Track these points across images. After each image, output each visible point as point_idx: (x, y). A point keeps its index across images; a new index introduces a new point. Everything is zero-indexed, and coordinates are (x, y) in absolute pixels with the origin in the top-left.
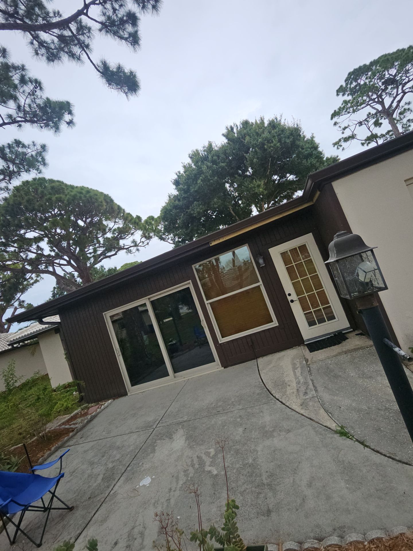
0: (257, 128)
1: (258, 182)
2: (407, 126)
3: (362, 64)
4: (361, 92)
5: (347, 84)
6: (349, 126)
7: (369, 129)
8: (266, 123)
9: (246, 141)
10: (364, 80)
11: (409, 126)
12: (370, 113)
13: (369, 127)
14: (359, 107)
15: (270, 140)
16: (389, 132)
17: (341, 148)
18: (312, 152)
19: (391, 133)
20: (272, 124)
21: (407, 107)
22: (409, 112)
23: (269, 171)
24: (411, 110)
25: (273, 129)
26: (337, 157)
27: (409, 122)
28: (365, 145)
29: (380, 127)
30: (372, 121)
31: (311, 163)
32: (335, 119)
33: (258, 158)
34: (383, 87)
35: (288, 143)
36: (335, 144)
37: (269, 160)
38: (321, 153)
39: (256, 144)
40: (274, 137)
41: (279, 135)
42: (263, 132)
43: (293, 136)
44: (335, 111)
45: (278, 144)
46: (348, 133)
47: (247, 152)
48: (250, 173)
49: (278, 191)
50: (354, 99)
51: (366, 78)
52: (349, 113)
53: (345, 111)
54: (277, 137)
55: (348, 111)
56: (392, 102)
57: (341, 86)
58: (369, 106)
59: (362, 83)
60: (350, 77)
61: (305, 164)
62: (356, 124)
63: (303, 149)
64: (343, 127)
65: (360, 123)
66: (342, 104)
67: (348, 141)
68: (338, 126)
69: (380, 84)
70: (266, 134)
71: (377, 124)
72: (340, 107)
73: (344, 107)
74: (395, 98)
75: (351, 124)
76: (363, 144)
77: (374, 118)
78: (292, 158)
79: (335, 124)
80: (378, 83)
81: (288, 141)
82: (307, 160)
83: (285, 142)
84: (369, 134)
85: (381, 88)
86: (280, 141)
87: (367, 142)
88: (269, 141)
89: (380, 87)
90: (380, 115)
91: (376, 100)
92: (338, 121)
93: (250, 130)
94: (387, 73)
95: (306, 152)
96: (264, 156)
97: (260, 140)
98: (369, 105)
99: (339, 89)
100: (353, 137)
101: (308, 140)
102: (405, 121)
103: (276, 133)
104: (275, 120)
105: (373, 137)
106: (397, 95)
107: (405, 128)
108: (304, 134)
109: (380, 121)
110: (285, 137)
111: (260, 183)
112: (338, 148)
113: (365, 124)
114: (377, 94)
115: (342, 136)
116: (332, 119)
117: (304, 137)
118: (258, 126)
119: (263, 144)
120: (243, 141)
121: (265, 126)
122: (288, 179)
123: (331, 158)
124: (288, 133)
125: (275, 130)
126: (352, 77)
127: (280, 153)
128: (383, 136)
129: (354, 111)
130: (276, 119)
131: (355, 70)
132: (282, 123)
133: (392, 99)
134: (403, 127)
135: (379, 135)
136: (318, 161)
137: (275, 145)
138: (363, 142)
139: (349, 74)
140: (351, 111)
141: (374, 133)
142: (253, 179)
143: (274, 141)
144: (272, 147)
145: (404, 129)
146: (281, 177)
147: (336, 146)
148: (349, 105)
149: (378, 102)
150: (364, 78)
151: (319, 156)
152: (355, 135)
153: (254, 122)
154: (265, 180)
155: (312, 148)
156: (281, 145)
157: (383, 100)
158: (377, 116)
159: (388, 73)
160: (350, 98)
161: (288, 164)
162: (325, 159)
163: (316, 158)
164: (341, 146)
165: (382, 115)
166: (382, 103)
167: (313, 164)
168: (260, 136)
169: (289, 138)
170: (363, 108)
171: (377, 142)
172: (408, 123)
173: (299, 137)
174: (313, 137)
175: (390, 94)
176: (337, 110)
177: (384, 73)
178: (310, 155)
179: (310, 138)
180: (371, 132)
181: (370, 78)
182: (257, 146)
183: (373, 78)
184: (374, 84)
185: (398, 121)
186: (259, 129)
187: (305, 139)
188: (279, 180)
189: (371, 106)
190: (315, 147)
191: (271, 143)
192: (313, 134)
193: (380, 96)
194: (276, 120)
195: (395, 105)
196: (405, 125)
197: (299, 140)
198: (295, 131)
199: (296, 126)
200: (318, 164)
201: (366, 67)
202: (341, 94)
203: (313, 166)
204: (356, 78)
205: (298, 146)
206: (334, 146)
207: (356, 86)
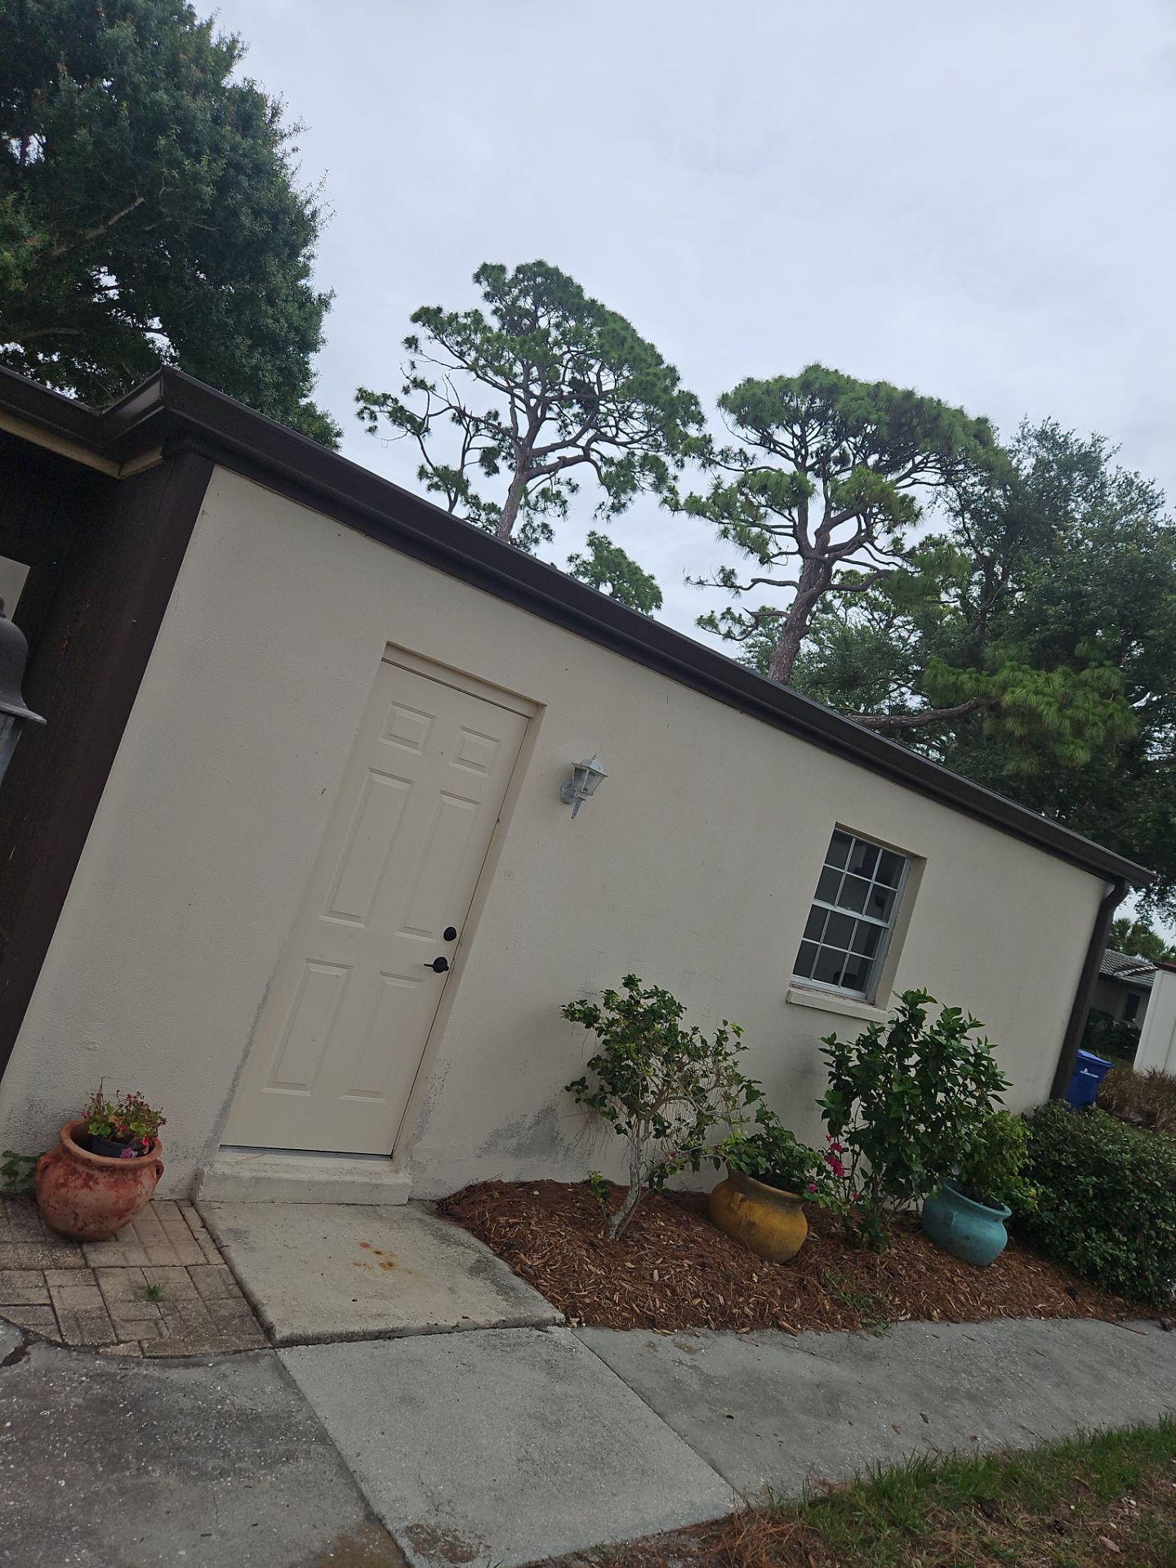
0: (192, 50)
1: (21, 217)
2: (534, 536)
3: (577, 280)
4: (525, 342)
5: (515, 281)
6: (433, 388)
7: (464, 452)
8: (235, 78)
9: (110, 33)
10: (552, 321)
11: (536, 541)
12: (496, 415)
13: (469, 449)
14: (490, 373)
15: (196, 141)
16: (492, 508)
17: (368, 423)
18: (287, 342)
19: (494, 516)
20: (247, 106)
21: (565, 491)
22: (559, 510)
23: (101, 230)
24: (565, 512)
25: (235, 126)
26: (339, 434)
27: (543, 532)
28: (426, 482)
29: (488, 474)
30: (485, 441)
31: (256, 368)
32: (422, 332)
33: (99, 143)
34: (566, 389)
35: (242, 226)
36: (363, 395)
37: (134, 198)
38: (306, 375)
39: (136, 88)
40: (216, 149)
41: (239, 168)
42: (197, 89)
43: (275, 229)
44: (439, 310)
45: (209, 190)
46: (415, 404)
47: (77, 74)
48: (24, 154)
49: (74, 332)
50: (499, 337)
51: (558, 326)
52: (461, 356)
53: (457, 343)
54: (222, 163)
55: (465, 348)
56: (553, 448)
57: (502, 269)
58: (508, 397)
59: (543, 323)
60: (536, 275)
61: (238, 353)
62: (451, 407)
63: (271, 301)
64: (419, 374)
65: (460, 416)
66: (467, 315)
67: (401, 424)
68: (410, 355)
69: (568, 377)
70: (199, 107)
71: (488, 460)
72: (457, 316)
73: (465, 327)
74: (563, 445)
75: (440, 391)
76: (422, 473)
77: (493, 438)
78: (217, 285)
79: (411, 342)
80: (566, 367)
81: (246, 220)
82: (252, 348)
83: (234, 213)
84: (455, 466)
85: (563, 387)
86: (223, 186)
87: (436, 479)
88: (187, 139)
89: (563, 382)
90: (511, 446)
91: (533, 402)
92: (423, 344)
93: (163, 21)
94: (596, 369)
95: (270, 321)
96: (129, 163)
97: (162, 96)
98: (513, 396)
99: (494, 267)
100: (419, 428)
101: (306, 293)
102: (538, 519)
103: (234, 149)
104: (268, 112)
105: (453, 481)
106: (573, 443)
107: (526, 536)
108: (312, 263)
109: (500, 462)
110: (248, 199)
111: (26, 229)
112: (362, 412)
113: (468, 431)
114: (544, 391)
115: (396, 393)
116: (416, 318)
117: (305, 272)
118: (200, 51)
119: (161, 128)
120: (98, 17)
121: (224, 83)
122: (149, 335)
123: (322, 418)
124: (265, 197)
125: (238, 138)
126: (539, 280)
127: (190, 223)
128: (474, 501)
129: (472, 368)
130: (276, 112)
131: (556, 272)
132: (278, 150)
133: (557, 440)
134: (523, 530)
135: (471, 491)
136: (277, 386)
137: (196, 178)
138: (429, 469)
139: (540, 264)
140: (469, 359)
141: (468, 473)
142: (15, 186)
143: (205, 159)
144: (182, 172)
145: (522, 536)
146: (124, 303)
147: (362, 404)
148: (478, 339)
149: (530, 411)
150: (555, 317)
151: (296, 378)
152: (427, 430)
153: (201, 18)
154: (60, 244)
155: (297, 331)
156: (217, 201)
157: (544, 419)
158: (503, 440)
159: (599, 371)
160: (494, 323)
161: (187, 289)
162: (303, 402)
163: (280, 369)
164: (373, 417)
165: (513, 452)
166: (535, 425)
167: (260, 381)
168: (178, 87)
169: (257, 214)
170: (495, 385)
171: (452, 504)
172: (540, 530)
173: (287, 251)
174: (324, 303)
175: (566, 426)
176: (445, 314)
177: (592, 362)
178: (270, 343)
179: (315, 295)
180: (463, 465)
181: (563, 334)
182: (135, 102)
183: (568, 344)
184: (559, 360)
185: (527, 503)
186: (196, 61)
187: (302, 282)
188: (111, 303)
189: (512, 403)
190: (309, 343)
191: (188, 154)
192: (332, 295)
193: (545, 403)
194: (273, 116)
195: (552, 458)
196: (531, 526)
197: (283, 265)
198: (293, 223)
199: (308, 211)
200: (270, 395)
201: (577, 300)
202: (485, 287)
203: (251, 383)
204: (541, 296)
205: (259, 275)
206: (358, 399)
207: (527, 313)
